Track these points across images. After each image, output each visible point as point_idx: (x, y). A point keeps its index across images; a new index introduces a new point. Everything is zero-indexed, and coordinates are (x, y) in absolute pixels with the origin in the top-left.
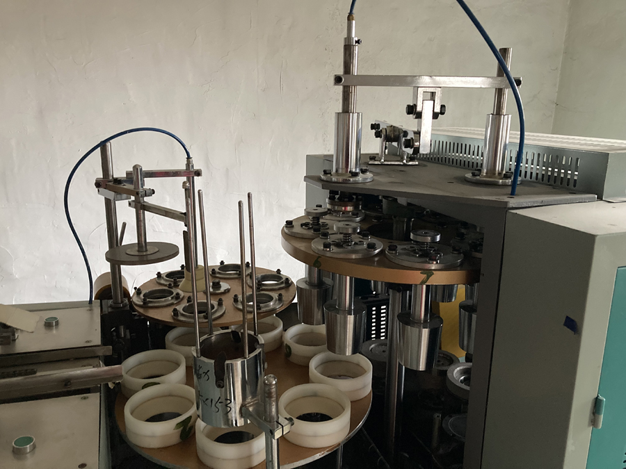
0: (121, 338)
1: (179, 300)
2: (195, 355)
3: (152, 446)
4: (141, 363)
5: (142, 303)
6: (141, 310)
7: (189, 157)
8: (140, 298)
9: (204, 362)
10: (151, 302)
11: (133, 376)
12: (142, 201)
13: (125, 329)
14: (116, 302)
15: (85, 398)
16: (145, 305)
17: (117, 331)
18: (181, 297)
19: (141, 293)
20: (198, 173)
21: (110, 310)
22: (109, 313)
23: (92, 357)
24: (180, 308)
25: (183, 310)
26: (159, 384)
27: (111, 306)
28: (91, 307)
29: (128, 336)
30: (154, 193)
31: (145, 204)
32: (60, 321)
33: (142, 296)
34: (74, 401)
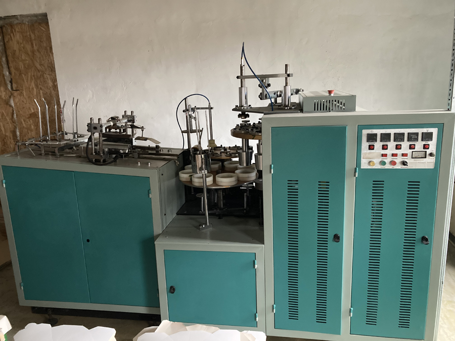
3: (183, 180)
7: (209, 103)
20: (212, 108)
21: (186, 150)
31: (191, 116)
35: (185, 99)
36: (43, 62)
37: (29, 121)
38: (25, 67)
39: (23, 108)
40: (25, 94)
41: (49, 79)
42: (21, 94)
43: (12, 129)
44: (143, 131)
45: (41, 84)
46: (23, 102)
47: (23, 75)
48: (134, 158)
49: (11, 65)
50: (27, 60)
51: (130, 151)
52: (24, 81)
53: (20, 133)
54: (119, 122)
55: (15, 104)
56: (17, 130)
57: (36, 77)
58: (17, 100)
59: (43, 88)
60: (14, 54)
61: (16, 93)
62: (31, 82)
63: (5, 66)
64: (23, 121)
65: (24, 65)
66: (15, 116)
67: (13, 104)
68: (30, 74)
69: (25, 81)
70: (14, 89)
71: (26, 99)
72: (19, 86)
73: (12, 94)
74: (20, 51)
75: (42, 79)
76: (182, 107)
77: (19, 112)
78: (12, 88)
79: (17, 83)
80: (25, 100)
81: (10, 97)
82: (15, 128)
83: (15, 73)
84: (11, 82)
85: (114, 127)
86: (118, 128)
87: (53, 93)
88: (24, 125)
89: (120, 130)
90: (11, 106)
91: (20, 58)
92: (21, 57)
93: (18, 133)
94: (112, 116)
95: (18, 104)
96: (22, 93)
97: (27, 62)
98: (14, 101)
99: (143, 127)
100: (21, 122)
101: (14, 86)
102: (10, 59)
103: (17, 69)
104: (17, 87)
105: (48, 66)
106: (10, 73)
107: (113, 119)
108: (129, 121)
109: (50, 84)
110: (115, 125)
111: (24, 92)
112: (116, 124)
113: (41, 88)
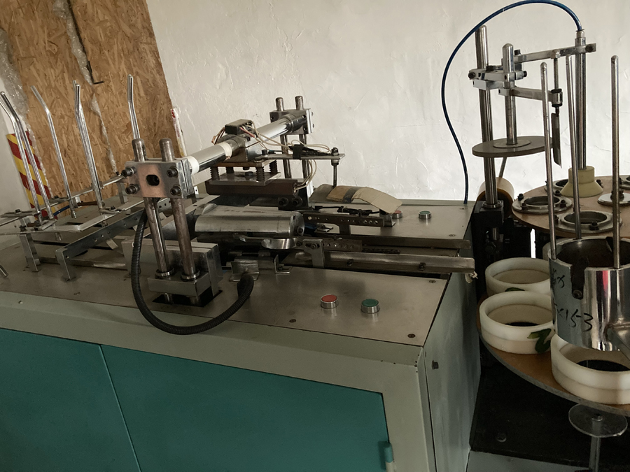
0: (494, 241)
1: (565, 208)
2: (550, 257)
3: (503, 349)
4: (511, 269)
5: (521, 209)
6: (519, 216)
7: (579, 30)
8: (520, 203)
9: (559, 265)
10: (531, 208)
11: (500, 279)
12: (512, 86)
13: (499, 232)
14: (489, 203)
15: (433, 282)
16: (524, 211)
17: (491, 234)
18: (567, 205)
19: (523, 198)
20: (591, 48)
21: (482, 210)
22: (480, 212)
23: (451, 249)
24: (561, 217)
25: (565, 218)
26: (523, 290)
27: (484, 207)
28: (466, 206)
29: (501, 240)
30: (525, 76)
31: (515, 89)
32: (432, 215)
33: (522, 201)
34: (422, 282)
35: (477, 30)
36: (134, 19)
37: (127, 137)
38: (106, 35)
39: (115, 114)
40: (113, 88)
41: (148, 52)
42: (108, 89)
43: (104, 155)
44: (335, 165)
45: (135, 64)
46: (113, 102)
47: (106, 52)
48: (311, 266)
49: (83, 35)
50: (107, 21)
51: (299, 244)
52: (108, 64)
53: (117, 162)
54: (253, 140)
55: (102, 108)
56: (112, 156)
57: (126, 52)
58: (103, 101)
59: (140, 72)
60: (86, 13)
61: (100, 88)
62: (120, 63)
63: (74, 38)
64: (117, 138)
65: (104, 30)
66: (105, 132)
67: (98, 110)
68: (115, 47)
69: (111, 62)
70: (97, 81)
71: (116, 96)
72: (102, 75)
73: (94, 91)
74: (93, 5)
75: (136, 54)
76: (467, 59)
77: (109, 122)
78: (92, 78)
79: (97, 68)
80: (115, 100)
81: (92, 96)
82: (108, 153)
83: (92, 50)
84: (89, 68)
85: (239, 158)
86: (253, 159)
87: (158, 80)
88: (121, 145)
89: (260, 169)
90: (95, 113)
91: (96, 20)
92: (97, 17)
93: (113, 162)
94: (228, 123)
95: (106, 108)
96: (108, 86)
97: (108, 24)
98: (98, 102)
99: (334, 151)
100: (115, 141)
101: (95, 74)
102: (81, 24)
103: (95, 42)
104: (100, 77)
105: (144, 28)
106: (84, 51)
107: (231, 131)
108: (291, 129)
109: (152, 62)
110: (239, 152)
111: (111, 84)
112: (243, 148)
113: (137, 73)
